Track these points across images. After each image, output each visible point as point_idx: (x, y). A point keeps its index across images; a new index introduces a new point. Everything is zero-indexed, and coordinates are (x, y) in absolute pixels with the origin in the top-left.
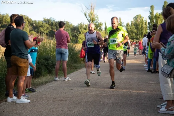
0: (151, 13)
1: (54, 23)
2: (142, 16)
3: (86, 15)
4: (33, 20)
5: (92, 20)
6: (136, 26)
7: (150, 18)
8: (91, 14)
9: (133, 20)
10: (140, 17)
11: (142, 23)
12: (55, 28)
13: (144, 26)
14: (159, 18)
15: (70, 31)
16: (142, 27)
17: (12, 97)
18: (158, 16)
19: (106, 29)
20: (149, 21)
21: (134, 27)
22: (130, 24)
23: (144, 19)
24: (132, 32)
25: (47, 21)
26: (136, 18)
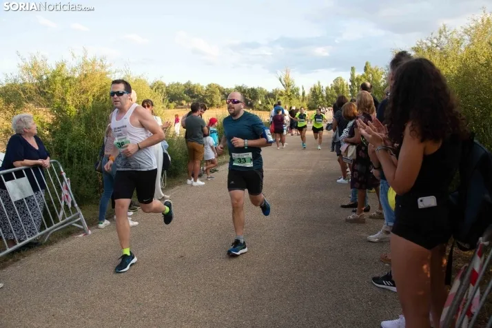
0: (352, 75)
1: (247, 91)
2: (343, 78)
3: (280, 80)
4: (225, 88)
5: (287, 85)
6: (337, 89)
7: (351, 81)
8: (287, 78)
9: (332, 83)
10: (341, 80)
11: (343, 86)
12: (248, 95)
13: (345, 89)
14: (361, 80)
15: (264, 98)
16: (343, 90)
17: (190, 179)
18: (360, 77)
19: (303, 94)
20: (350, 84)
21: (334, 91)
22: (330, 87)
23: (345, 82)
24: (332, 96)
25: (239, 89)
26: (336, 80)
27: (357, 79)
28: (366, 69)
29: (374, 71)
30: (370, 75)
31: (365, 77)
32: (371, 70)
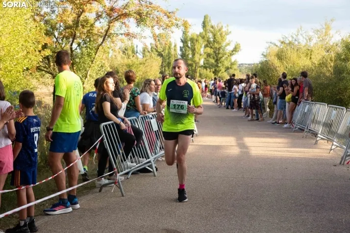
27: (192, 40)
28: (204, 25)
29: (217, 29)
30: (211, 35)
31: (203, 38)
32: (212, 27)
